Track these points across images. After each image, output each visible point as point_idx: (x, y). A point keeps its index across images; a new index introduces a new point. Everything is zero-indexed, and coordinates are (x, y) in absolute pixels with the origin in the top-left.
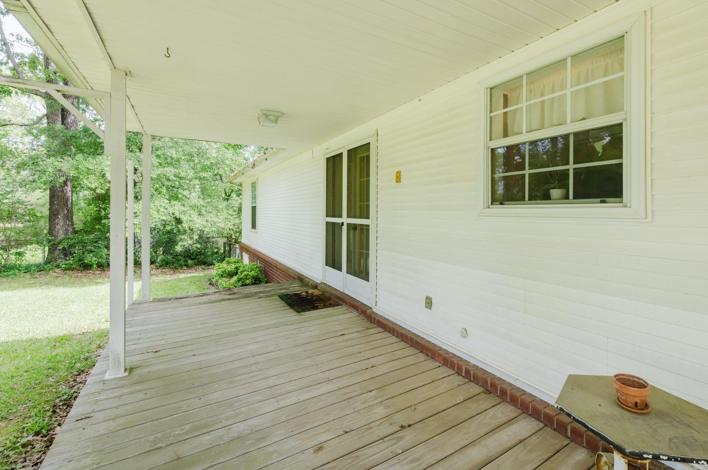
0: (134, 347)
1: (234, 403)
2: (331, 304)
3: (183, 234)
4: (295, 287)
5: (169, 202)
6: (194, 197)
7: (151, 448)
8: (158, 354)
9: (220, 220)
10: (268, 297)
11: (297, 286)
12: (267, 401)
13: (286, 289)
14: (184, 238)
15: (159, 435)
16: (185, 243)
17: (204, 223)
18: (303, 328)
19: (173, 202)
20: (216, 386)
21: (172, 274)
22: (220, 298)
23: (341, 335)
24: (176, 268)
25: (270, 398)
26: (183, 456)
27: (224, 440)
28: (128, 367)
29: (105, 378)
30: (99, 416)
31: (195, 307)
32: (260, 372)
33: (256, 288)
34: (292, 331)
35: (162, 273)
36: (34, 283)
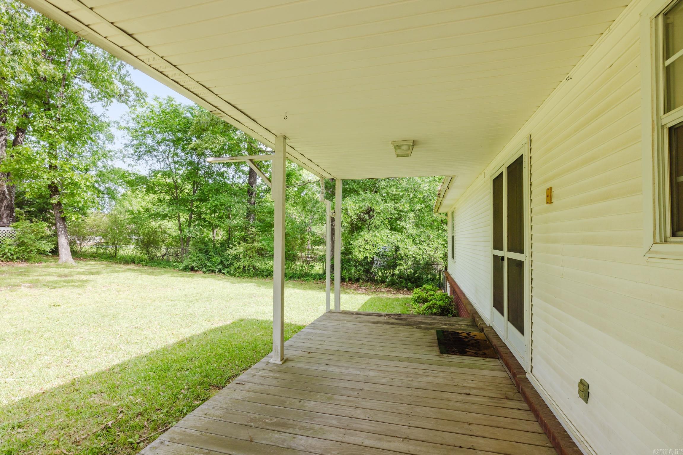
0: (302, 344)
1: (316, 418)
2: (485, 354)
3: (401, 260)
4: (462, 325)
5: (390, 232)
6: (410, 227)
7: (246, 423)
8: (310, 355)
9: (430, 249)
10: (426, 329)
11: (465, 325)
12: (338, 429)
13: (451, 325)
14: (401, 263)
15: (257, 417)
16: (402, 267)
17: (417, 251)
18: (431, 371)
19: (393, 232)
20: (318, 396)
21: (394, 293)
22: (386, 321)
23: (464, 394)
24: (399, 289)
25: (343, 427)
26: (255, 441)
27: (283, 444)
28: (285, 358)
29: (270, 361)
30: (248, 386)
31: (363, 324)
32: (356, 399)
33: (422, 318)
34: (417, 371)
35: (389, 292)
36: (316, 287)
